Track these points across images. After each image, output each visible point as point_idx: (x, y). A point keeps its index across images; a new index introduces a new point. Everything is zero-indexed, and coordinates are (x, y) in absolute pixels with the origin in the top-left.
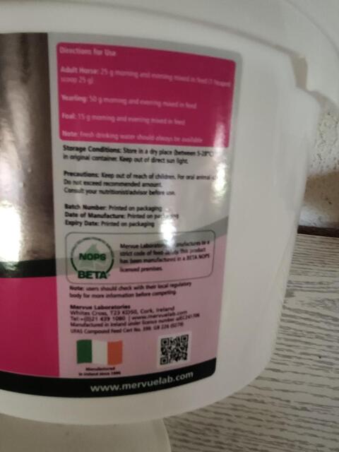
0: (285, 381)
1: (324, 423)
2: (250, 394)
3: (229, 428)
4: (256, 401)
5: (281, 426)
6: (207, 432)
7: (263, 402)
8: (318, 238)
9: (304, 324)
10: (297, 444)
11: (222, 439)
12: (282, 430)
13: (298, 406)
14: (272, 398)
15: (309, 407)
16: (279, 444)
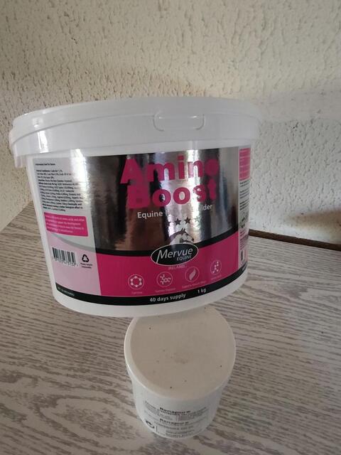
0: (296, 345)
1: (321, 372)
2: (272, 351)
3: (257, 368)
4: (275, 355)
5: (292, 371)
6: (243, 369)
7: (280, 356)
8: (330, 251)
9: (313, 311)
10: (301, 381)
11: (252, 374)
12: (292, 373)
13: (305, 360)
14: (287, 354)
15: (312, 362)
16: (289, 380)
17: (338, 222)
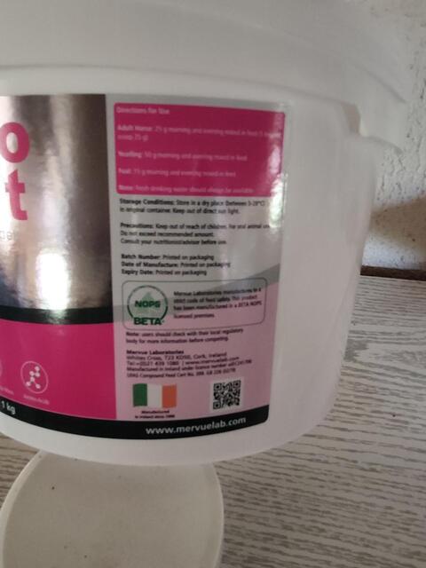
0: (353, 441)
1: (395, 485)
2: (312, 454)
3: (288, 489)
4: (318, 461)
5: (346, 487)
6: (264, 492)
7: (326, 462)
10: (363, 505)
11: (280, 499)
12: (348, 491)
13: (366, 467)
14: (337, 458)
15: (378, 468)
16: (343, 505)
17: (410, 235)
